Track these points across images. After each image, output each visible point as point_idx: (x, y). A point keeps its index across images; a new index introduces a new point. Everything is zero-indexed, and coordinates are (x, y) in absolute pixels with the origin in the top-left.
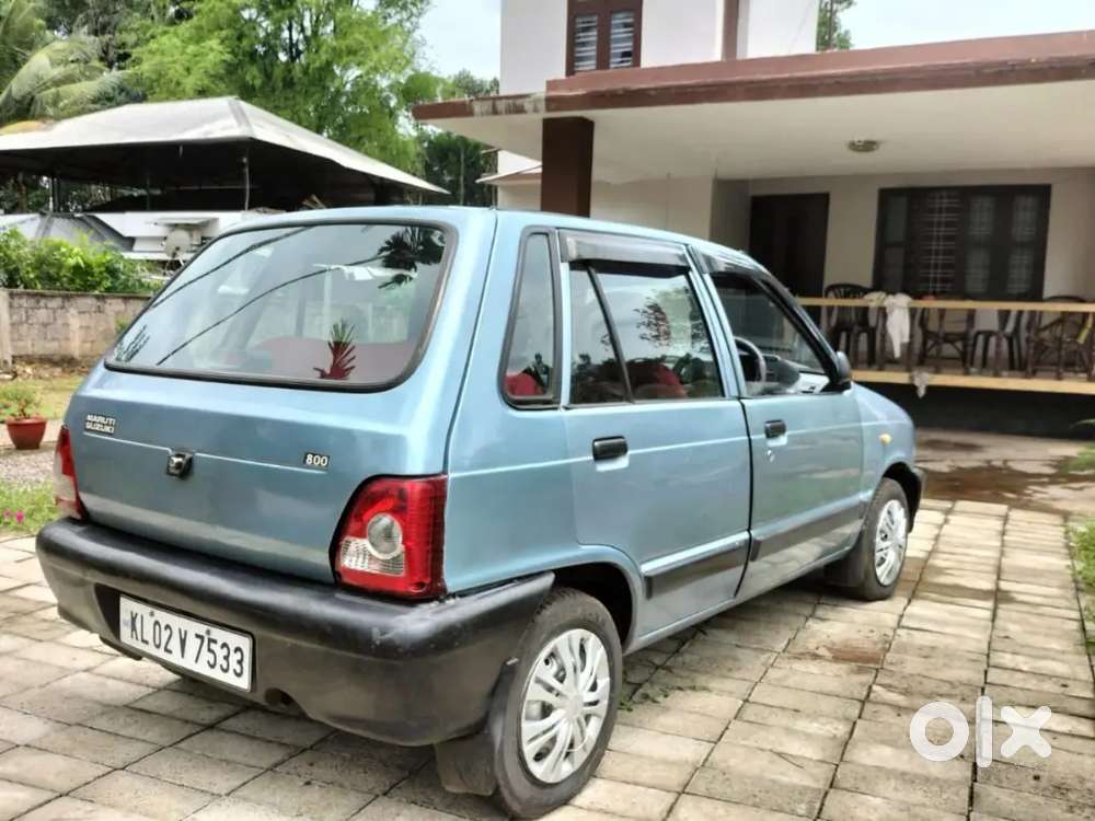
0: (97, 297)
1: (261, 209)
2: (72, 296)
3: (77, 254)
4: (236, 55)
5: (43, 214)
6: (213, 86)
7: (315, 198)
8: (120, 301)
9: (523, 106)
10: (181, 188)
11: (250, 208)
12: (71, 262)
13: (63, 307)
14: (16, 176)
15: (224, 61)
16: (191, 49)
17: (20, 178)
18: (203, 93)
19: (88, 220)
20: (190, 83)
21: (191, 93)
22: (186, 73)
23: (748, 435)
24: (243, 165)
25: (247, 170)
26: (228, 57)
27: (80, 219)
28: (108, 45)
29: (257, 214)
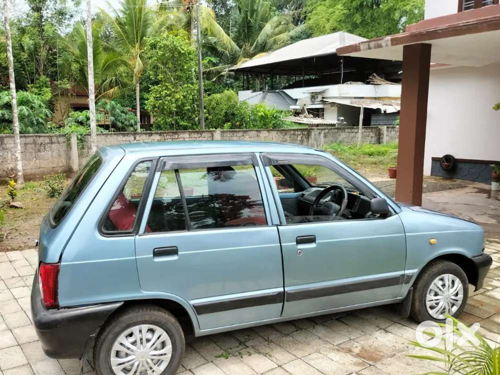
0: (257, 131)
1: (349, 83)
2: (246, 131)
3: (262, 111)
4: (350, 10)
5: (264, 92)
6: (339, 26)
7: (375, 74)
8: (266, 132)
9: (381, 44)
10: (324, 74)
11: (343, 83)
12: (260, 114)
13: (243, 136)
14: (262, 76)
15: (344, 14)
16: (331, 10)
17: (263, 76)
18: (334, 30)
19: (281, 93)
20: (328, 26)
21: (328, 31)
22: (327, 22)
23: (280, 243)
24: (341, 63)
25: (342, 65)
26: (345, 12)
27: (277, 92)
28: (300, 13)
29: (347, 85)
